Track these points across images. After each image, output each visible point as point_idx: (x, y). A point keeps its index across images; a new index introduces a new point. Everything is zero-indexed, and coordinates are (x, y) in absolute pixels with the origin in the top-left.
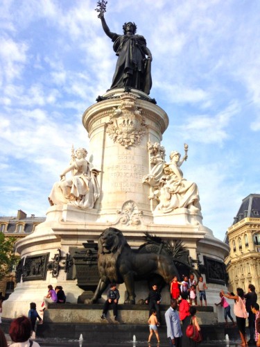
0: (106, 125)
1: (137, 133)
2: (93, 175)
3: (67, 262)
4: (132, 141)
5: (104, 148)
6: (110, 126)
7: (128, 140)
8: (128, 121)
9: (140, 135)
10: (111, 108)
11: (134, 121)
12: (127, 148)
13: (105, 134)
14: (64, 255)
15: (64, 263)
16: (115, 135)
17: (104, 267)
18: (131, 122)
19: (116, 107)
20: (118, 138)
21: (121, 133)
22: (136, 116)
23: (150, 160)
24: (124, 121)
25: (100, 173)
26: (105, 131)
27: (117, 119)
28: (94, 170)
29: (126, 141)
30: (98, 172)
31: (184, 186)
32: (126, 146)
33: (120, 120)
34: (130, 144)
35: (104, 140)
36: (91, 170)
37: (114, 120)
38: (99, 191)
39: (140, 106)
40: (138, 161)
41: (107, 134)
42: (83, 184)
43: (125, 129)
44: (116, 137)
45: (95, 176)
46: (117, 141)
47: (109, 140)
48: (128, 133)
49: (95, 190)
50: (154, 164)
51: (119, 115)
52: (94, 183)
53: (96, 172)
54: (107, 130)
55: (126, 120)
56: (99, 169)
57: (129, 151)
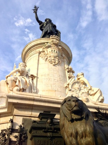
0: (40, 53)
1: (59, 59)
2: (31, 79)
3: (21, 136)
4: (57, 62)
5: (38, 64)
6: (42, 53)
7: (55, 61)
8: (54, 51)
9: (61, 60)
10: (44, 43)
11: (58, 52)
12: (54, 65)
13: (39, 57)
14: (17, 127)
15: (16, 137)
16: (46, 58)
17: (76, 138)
18: (56, 52)
19: (47, 43)
20: (48, 59)
21: (50, 57)
22: (59, 49)
23: (67, 75)
24: (52, 50)
25: (36, 78)
26: (39, 56)
27: (48, 49)
28: (32, 75)
29: (53, 61)
30: (35, 77)
31: (93, 91)
32: (54, 64)
33: (49, 50)
34: (56, 63)
35: (38, 60)
36: (30, 75)
37: (45, 50)
38: (35, 89)
39: (61, 45)
40: (61, 73)
41: (40, 58)
42: (25, 81)
43: (52, 55)
44: (47, 59)
45: (32, 80)
46: (47, 61)
47: (42, 61)
48: (55, 57)
49: (33, 88)
50: (70, 78)
51: (49, 47)
52: (32, 83)
53: (33, 77)
54: (40, 55)
55: (53, 50)
56: (35, 75)
57: (55, 67)
